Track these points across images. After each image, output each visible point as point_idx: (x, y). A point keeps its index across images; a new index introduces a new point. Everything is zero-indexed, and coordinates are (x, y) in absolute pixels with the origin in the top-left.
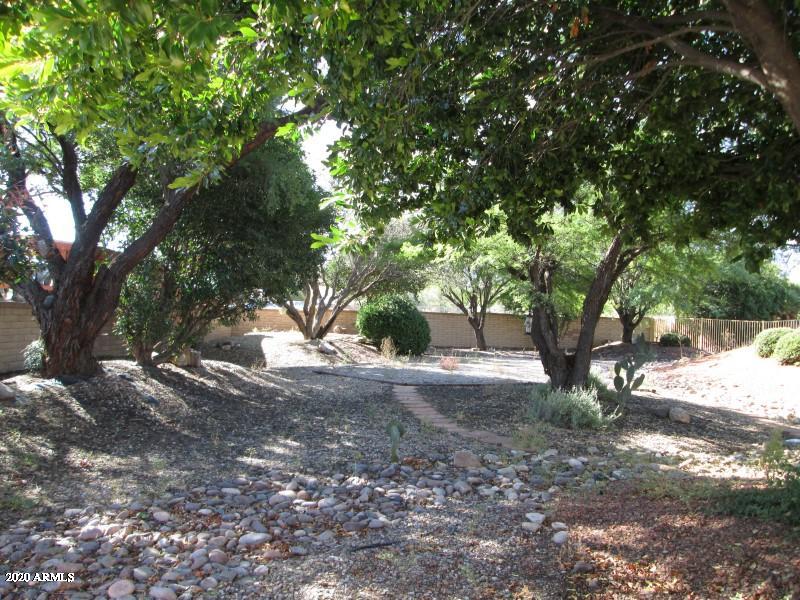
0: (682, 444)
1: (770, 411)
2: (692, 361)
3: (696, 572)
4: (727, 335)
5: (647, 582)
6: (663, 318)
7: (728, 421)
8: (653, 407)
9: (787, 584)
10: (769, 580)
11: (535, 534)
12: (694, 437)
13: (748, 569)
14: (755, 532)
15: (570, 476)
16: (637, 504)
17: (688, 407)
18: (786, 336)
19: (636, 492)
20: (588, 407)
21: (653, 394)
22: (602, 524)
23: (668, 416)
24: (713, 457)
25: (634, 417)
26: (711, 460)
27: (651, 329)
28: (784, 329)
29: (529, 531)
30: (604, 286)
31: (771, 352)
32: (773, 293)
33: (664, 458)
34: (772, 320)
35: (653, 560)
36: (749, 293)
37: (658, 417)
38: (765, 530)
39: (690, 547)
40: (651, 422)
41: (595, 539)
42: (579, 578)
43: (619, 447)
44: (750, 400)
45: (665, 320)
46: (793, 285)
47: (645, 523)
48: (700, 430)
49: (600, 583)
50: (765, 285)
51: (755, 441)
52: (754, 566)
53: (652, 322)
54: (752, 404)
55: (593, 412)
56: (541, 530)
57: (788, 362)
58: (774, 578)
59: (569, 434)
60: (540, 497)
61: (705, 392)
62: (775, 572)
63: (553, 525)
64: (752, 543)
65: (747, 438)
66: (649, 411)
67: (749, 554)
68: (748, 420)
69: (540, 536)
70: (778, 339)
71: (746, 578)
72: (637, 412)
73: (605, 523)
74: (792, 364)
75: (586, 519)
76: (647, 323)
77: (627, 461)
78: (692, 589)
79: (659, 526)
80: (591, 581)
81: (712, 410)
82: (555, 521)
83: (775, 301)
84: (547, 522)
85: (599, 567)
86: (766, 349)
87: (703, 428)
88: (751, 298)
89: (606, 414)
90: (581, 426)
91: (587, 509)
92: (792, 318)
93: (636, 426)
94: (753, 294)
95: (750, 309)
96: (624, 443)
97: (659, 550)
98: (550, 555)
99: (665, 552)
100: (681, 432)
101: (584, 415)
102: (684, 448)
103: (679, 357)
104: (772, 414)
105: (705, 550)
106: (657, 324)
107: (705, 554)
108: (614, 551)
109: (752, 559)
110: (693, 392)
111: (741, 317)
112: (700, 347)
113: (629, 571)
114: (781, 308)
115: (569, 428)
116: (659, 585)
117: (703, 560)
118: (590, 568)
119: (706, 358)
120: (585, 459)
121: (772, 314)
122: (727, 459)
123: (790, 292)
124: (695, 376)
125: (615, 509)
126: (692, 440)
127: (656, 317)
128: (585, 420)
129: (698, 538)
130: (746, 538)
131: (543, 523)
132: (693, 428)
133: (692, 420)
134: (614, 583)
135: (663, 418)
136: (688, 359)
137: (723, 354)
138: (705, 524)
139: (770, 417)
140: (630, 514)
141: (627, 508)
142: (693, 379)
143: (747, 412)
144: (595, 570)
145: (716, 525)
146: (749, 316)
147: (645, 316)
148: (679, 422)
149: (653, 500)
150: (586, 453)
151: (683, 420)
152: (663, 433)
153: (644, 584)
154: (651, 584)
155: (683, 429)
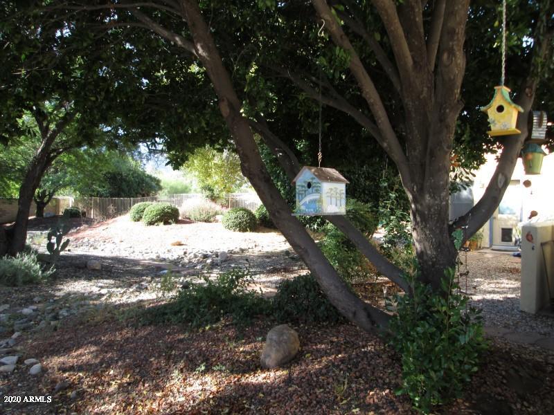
0: (100, 284)
1: (145, 255)
2: (89, 227)
3: (140, 366)
4: (111, 208)
5: (111, 382)
6: (66, 197)
7: (124, 265)
8: (74, 261)
9: (195, 358)
10: (185, 358)
11: (13, 373)
12: (106, 279)
13: (171, 355)
14: (168, 331)
15: (26, 322)
16: (86, 331)
17: (97, 258)
18: (149, 207)
19: (81, 323)
20: (29, 268)
21: (69, 253)
22: (64, 351)
23: (86, 267)
24: (121, 290)
25: (63, 271)
26: (122, 292)
27: (57, 206)
28: (147, 203)
29: (7, 372)
30: (37, 175)
31: (141, 217)
32: (137, 180)
33: (91, 296)
34: (137, 197)
35: (110, 366)
36: (123, 180)
37: (80, 268)
38: (174, 329)
39: (131, 351)
40: (75, 272)
41: (64, 364)
42: (61, 395)
43: (58, 294)
44: (132, 250)
45: (67, 199)
46: (148, 175)
47: (95, 343)
48: (109, 273)
49: (78, 394)
50: (132, 175)
51: (143, 275)
52: (173, 352)
53: (58, 201)
54: (134, 252)
55: (34, 271)
56: (17, 368)
57: (151, 223)
58: (187, 356)
59: (16, 291)
60: (7, 343)
61: (102, 247)
62: (186, 353)
63: (25, 361)
64: (169, 339)
65: (138, 274)
66: (71, 265)
67: (169, 345)
68: (136, 263)
69: (17, 373)
70: (144, 209)
71: (172, 361)
72: (64, 267)
73: (67, 350)
74: (153, 224)
75: (51, 351)
76: (54, 202)
77: (65, 303)
78: (142, 378)
79: (107, 343)
80: (71, 394)
81: (112, 259)
82: (27, 358)
83: (138, 185)
84: (20, 361)
85: (73, 383)
86: (137, 216)
87: (110, 271)
88: (124, 183)
89: (43, 271)
90: (25, 283)
91: (49, 343)
92: (148, 195)
93: (66, 277)
94: (125, 181)
95: (123, 191)
96: (60, 290)
97: (111, 358)
98: (31, 385)
99: (116, 359)
100: (97, 277)
101: (26, 274)
102: (102, 287)
103: (80, 225)
104: (147, 257)
105: (142, 350)
106: (61, 202)
107: (142, 353)
108: (80, 368)
109: (171, 348)
110: (95, 248)
111: (119, 195)
112: (92, 217)
113: (95, 379)
114: (142, 189)
115: (15, 286)
116: (119, 382)
117: (142, 357)
118: (67, 385)
119: (99, 224)
120: (35, 307)
121: (137, 193)
122: (131, 290)
123: (147, 179)
124: (93, 237)
125: (70, 339)
126: (105, 281)
127: (60, 197)
128: (28, 279)
129: (135, 344)
130: (164, 336)
131: (17, 363)
132: (104, 273)
133: (102, 267)
134: (89, 390)
135: (83, 268)
136: (86, 226)
137: (110, 221)
138: (136, 334)
139: (147, 258)
140: (83, 339)
141: (79, 336)
142: (93, 239)
143: (132, 257)
144: (72, 386)
145: (143, 333)
146: (123, 194)
147: (54, 197)
148: (94, 270)
149: (95, 326)
150: (33, 303)
151: (97, 268)
152: (85, 279)
153: (109, 385)
154: (114, 383)
155: (98, 274)
